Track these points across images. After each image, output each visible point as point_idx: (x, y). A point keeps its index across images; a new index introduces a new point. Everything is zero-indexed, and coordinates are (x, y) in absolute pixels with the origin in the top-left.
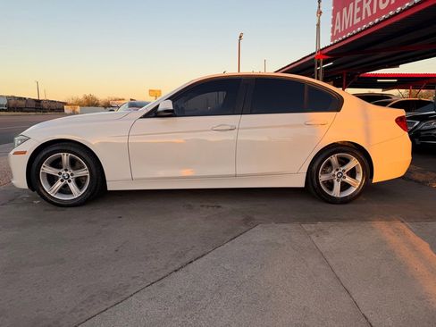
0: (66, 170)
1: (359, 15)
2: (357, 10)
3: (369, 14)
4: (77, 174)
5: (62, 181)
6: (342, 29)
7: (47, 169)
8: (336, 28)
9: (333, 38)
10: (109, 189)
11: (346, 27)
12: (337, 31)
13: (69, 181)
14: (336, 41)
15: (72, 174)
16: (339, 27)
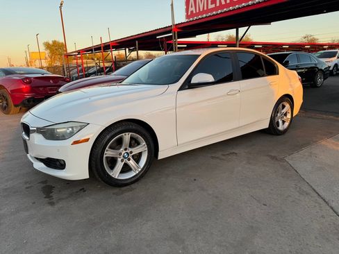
0: (126, 149)
1: (214, 2)
3: (223, 3)
4: (136, 151)
5: (122, 161)
6: (197, 11)
7: (109, 153)
8: (190, 9)
9: (187, 17)
10: (159, 158)
11: (201, 10)
12: (192, 12)
13: (129, 160)
14: (191, 19)
15: (131, 152)
16: (193, 9)
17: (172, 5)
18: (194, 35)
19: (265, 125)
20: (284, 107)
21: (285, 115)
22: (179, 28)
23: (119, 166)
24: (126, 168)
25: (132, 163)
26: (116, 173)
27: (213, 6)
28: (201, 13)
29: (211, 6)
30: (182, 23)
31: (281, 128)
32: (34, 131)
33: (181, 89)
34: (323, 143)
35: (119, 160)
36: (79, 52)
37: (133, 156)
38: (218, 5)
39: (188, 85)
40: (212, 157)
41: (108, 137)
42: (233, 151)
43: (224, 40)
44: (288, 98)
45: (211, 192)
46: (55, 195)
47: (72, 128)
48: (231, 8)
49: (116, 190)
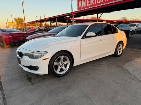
0: (62, 62)
1: (89, 3)
2: (88, 2)
3: (93, 4)
4: (65, 63)
5: (60, 67)
6: (82, 7)
7: (55, 64)
8: (79, 6)
9: (78, 9)
10: (74, 66)
11: (84, 6)
12: (80, 7)
13: (63, 66)
14: (80, 10)
15: (64, 63)
16: (81, 6)
17: (72, 4)
18: (79, 16)
19: (113, 53)
20: (120, 46)
21: (120, 49)
22: (74, 14)
23: (59, 69)
24: (62, 70)
25: (64, 68)
26: (58, 72)
27: (89, 5)
28: (83, 8)
29: (88, 5)
30: (76, 12)
31: (119, 54)
32: (24, 55)
33: (82, 38)
34: (136, 60)
35: (59, 66)
36: (31, 23)
37: (64, 65)
38: (91, 4)
39: (85, 37)
40: (94, 66)
41: (56, 57)
42: (102, 63)
43: (90, 19)
44: (121, 42)
45: (96, 79)
46: (33, 81)
47: (42, 53)
48: (96, 6)
49: (58, 79)
